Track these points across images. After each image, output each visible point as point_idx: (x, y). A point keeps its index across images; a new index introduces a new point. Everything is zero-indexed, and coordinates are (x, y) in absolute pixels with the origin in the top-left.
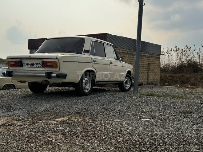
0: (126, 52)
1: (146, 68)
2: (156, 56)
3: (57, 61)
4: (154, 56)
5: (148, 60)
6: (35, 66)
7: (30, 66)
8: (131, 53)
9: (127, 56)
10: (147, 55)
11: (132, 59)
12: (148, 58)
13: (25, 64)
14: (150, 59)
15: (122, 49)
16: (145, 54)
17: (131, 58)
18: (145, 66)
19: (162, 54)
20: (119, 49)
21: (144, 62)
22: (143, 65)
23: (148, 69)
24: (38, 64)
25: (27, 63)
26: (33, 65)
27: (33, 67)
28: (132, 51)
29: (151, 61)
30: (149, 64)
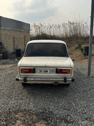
0: (13, 29)
1: (24, 39)
2: (28, 31)
3: (70, 69)
4: (27, 31)
5: (24, 34)
6: (48, 72)
7: (43, 72)
8: (15, 30)
9: (13, 32)
10: (23, 31)
11: (17, 34)
12: (24, 33)
13: (39, 71)
14: (25, 33)
15: (10, 28)
16: (22, 31)
17: (15, 34)
18: (23, 38)
19: (31, 30)
20: (9, 27)
21: (23, 35)
22: (22, 38)
23: (25, 40)
24: (52, 71)
25: (41, 70)
26: (47, 72)
27: (47, 73)
28: (16, 28)
29: (26, 34)
30: (25, 37)
